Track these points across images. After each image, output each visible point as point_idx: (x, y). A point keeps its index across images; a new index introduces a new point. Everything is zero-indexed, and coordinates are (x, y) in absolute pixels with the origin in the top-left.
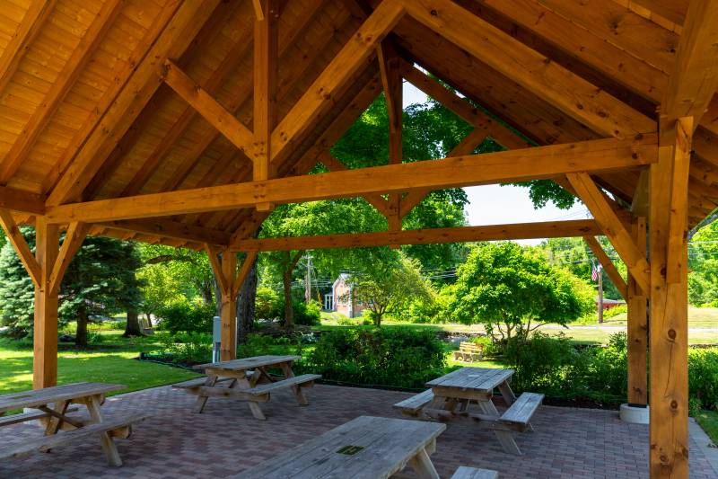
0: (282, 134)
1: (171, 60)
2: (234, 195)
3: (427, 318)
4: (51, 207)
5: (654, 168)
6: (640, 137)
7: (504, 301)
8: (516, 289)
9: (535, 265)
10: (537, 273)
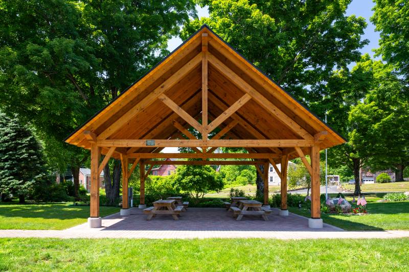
7: (198, 182)
8: (203, 178)
9: (209, 168)
10: (210, 171)
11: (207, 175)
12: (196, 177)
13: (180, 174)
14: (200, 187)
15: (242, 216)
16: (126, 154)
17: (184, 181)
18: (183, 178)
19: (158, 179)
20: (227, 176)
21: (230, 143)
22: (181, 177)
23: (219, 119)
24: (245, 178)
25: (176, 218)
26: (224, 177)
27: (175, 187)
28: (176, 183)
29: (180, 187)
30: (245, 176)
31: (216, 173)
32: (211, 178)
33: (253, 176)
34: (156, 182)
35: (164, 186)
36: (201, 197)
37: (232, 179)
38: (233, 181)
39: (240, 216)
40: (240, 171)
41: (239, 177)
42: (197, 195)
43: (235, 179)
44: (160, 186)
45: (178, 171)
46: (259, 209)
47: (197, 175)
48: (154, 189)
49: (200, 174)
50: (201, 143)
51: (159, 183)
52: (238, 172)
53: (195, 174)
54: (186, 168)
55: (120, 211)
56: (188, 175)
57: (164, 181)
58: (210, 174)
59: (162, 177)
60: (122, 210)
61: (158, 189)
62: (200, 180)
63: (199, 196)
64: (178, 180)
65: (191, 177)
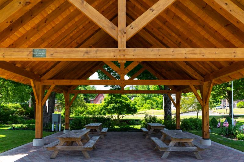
0: (128, 69)
1: (92, 45)
2: (115, 82)
3: (80, 114)
4: (43, 80)
5: (204, 85)
6: (201, 80)
7: (119, 108)
8: (122, 105)
9: (126, 98)
10: (127, 101)
11: (125, 103)
12: (118, 104)
13: (106, 102)
14: (120, 112)
15: (168, 153)
16: (40, 81)
17: (108, 107)
18: (108, 105)
19: (93, 106)
20: (137, 104)
21: (160, 53)
22: (106, 104)
23: (144, 18)
24: (149, 105)
25: (87, 155)
26: (136, 104)
27: (103, 111)
28: (103, 108)
29: (106, 112)
30: (149, 104)
31: (131, 102)
32: (128, 105)
33: (154, 104)
34: (92, 108)
35: (97, 110)
36: (121, 119)
37: (141, 106)
38: (141, 107)
39: (165, 153)
40: (146, 101)
41: (145, 105)
42: (118, 117)
43: (143, 106)
44: (95, 110)
45: (105, 100)
46: (190, 144)
47: (118, 103)
48: (91, 112)
49: (121, 102)
50: (116, 54)
51: (94, 108)
52: (145, 101)
53: (116, 103)
54: (110, 98)
55: (32, 141)
56: (112, 103)
57: (97, 107)
58: (128, 102)
59: (96, 104)
60: (34, 140)
61: (93, 112)
62: (120, 107)
63: (119, 118)
64: (104, 107)
65: (114, 104)
